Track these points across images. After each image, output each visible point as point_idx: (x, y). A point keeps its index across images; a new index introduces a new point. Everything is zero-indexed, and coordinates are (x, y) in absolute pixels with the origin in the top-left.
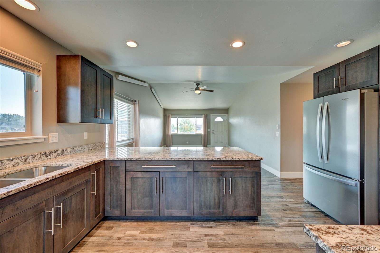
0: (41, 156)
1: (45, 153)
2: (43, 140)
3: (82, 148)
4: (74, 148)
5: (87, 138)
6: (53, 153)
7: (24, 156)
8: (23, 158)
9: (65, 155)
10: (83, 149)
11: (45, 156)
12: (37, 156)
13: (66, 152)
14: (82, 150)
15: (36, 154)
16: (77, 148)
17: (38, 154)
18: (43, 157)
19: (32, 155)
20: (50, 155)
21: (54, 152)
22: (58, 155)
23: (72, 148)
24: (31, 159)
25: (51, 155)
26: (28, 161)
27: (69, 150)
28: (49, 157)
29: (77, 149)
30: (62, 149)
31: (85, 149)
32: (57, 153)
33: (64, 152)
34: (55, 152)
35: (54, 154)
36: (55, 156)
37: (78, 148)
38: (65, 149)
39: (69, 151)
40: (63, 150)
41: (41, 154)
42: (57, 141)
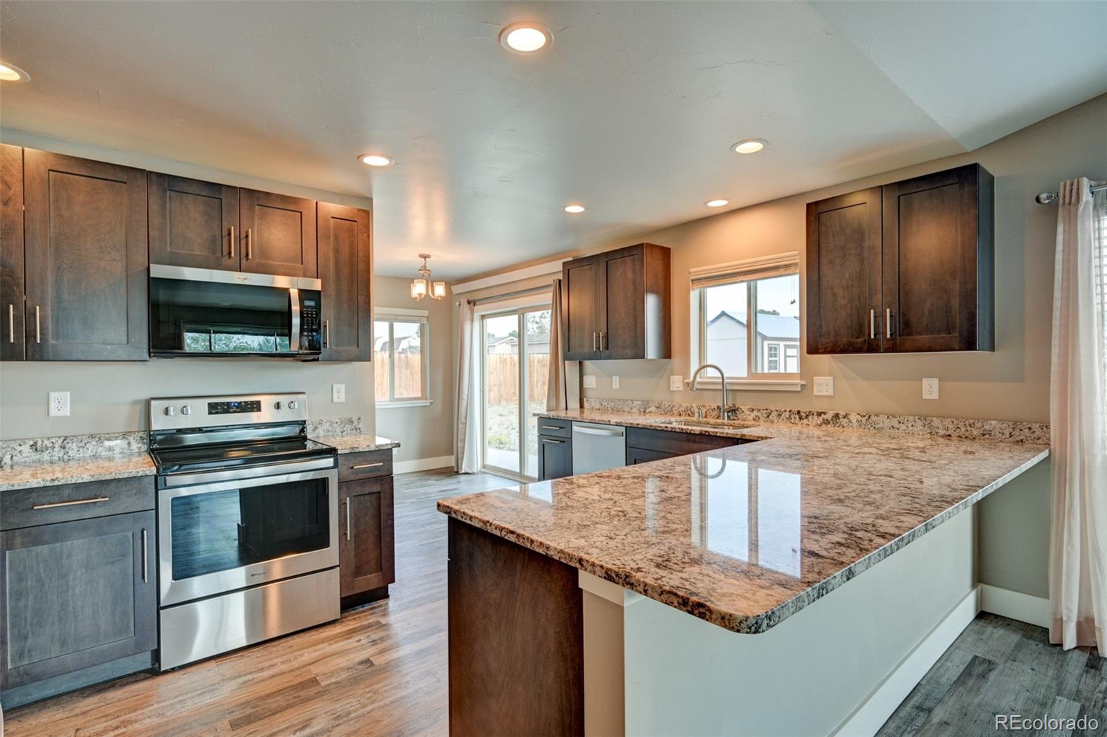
0: (790, 415)
1: (799, 412)
2: (799, 389)
3: (900, 422)
4: (872, 418)
5: (935, 396)
6: (813, 415)
7: (767, 410)
8: (765, 411)
9: (843, 427)
10: (907, 427)
11: (797, 416)
12: (783, 415)
13: (846, 420)
14: (903, 427)
15: (783, 410)
16: (883, 418)
17: (785, 411)
18: (795, 418)
19: (777, 411)
20: (807, 417)
21: (815, 414)
22: (826, 422)
23: (864, 416)
24: (775, 417)
25: (810, 418)
26: (771, 417)
27: (854, 418)
28: (805, 421)
29: (884, 422)
30: (835, 412)
31: (915, 429)
32: (823, 418)
33: (840, 420)
34: (819, 414)
35: (815, 417)
36: (819, 423)
37: (887, 421)
38: (842, 413)
39: (854, 421)
40: (837, 415)
41: (790, 411)
42: (831, 393)
